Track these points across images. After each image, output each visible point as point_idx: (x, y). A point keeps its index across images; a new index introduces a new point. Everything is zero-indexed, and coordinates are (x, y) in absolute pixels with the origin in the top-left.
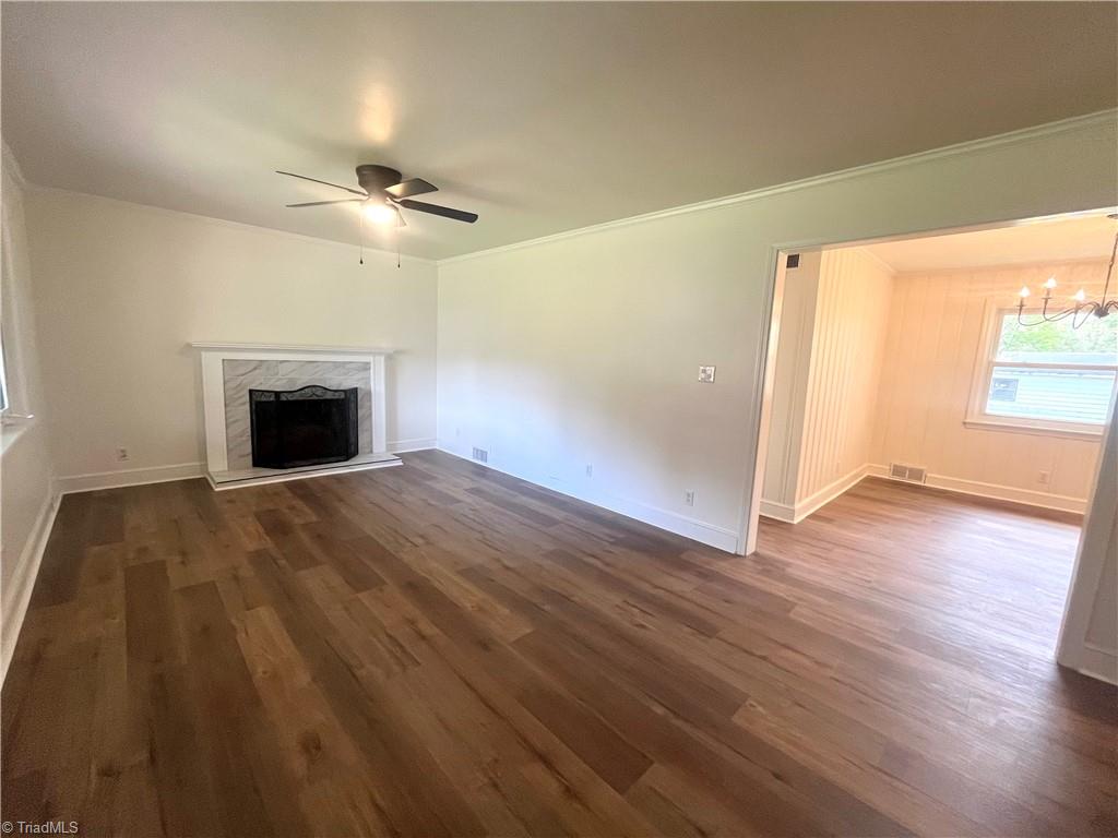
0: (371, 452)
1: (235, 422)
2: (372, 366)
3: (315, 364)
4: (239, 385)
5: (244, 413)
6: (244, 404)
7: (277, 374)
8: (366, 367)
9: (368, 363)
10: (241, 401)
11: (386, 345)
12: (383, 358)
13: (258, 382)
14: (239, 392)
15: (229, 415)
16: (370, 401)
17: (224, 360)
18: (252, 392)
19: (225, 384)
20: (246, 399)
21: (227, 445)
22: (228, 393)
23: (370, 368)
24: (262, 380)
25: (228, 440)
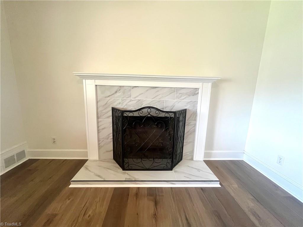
0: (192, 159)
1: (103, 129)
2: (200, 91)
3: (157, 89)
4: (106, 104)
5: (108, 122)
6: (108, 117)
7: (130, 97)
8: (195, 92)
9: (197, 89)
11: (213, 73)
12: (210, 85)
13: (118, 102)
14: (105, 109)
15: (100, 124)
16: (195, 120)
17: (96, 85)
18: (113, 109)
19: (97, 102)
20: (110, 113)
21: (99, 144)
22: (100, 110)
23: (198, 93)
24: (120, 101)
25: (99, 141)
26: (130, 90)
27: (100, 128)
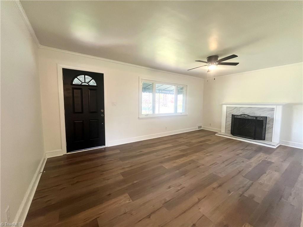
0: (271, 141)
3: (251, 108)
4: (230, 113)
7: (240, 111)
8: (273, 110)
9: (274, 108)
10: (230, 117)
12: (281, 107)
17: (227, 107)
18: (232, 115)
19: (227, 112)
20: (231, 116)
21: (226, 127)
22: (227, 115)
23: (274, 110)
24: (235, 112)
25: (226, 126)
26: (240, 108)
27: (227, 121)
